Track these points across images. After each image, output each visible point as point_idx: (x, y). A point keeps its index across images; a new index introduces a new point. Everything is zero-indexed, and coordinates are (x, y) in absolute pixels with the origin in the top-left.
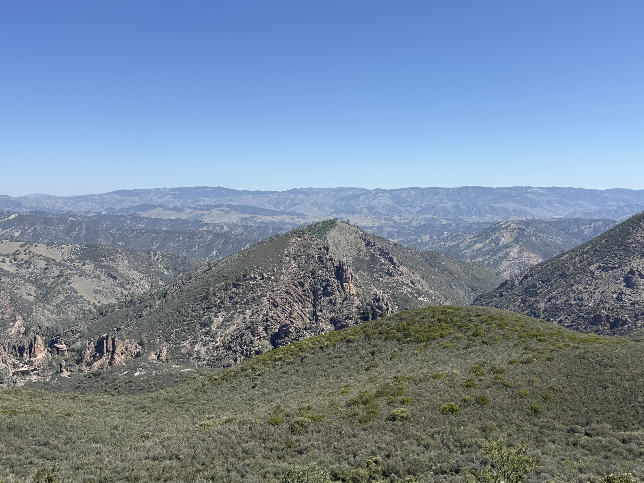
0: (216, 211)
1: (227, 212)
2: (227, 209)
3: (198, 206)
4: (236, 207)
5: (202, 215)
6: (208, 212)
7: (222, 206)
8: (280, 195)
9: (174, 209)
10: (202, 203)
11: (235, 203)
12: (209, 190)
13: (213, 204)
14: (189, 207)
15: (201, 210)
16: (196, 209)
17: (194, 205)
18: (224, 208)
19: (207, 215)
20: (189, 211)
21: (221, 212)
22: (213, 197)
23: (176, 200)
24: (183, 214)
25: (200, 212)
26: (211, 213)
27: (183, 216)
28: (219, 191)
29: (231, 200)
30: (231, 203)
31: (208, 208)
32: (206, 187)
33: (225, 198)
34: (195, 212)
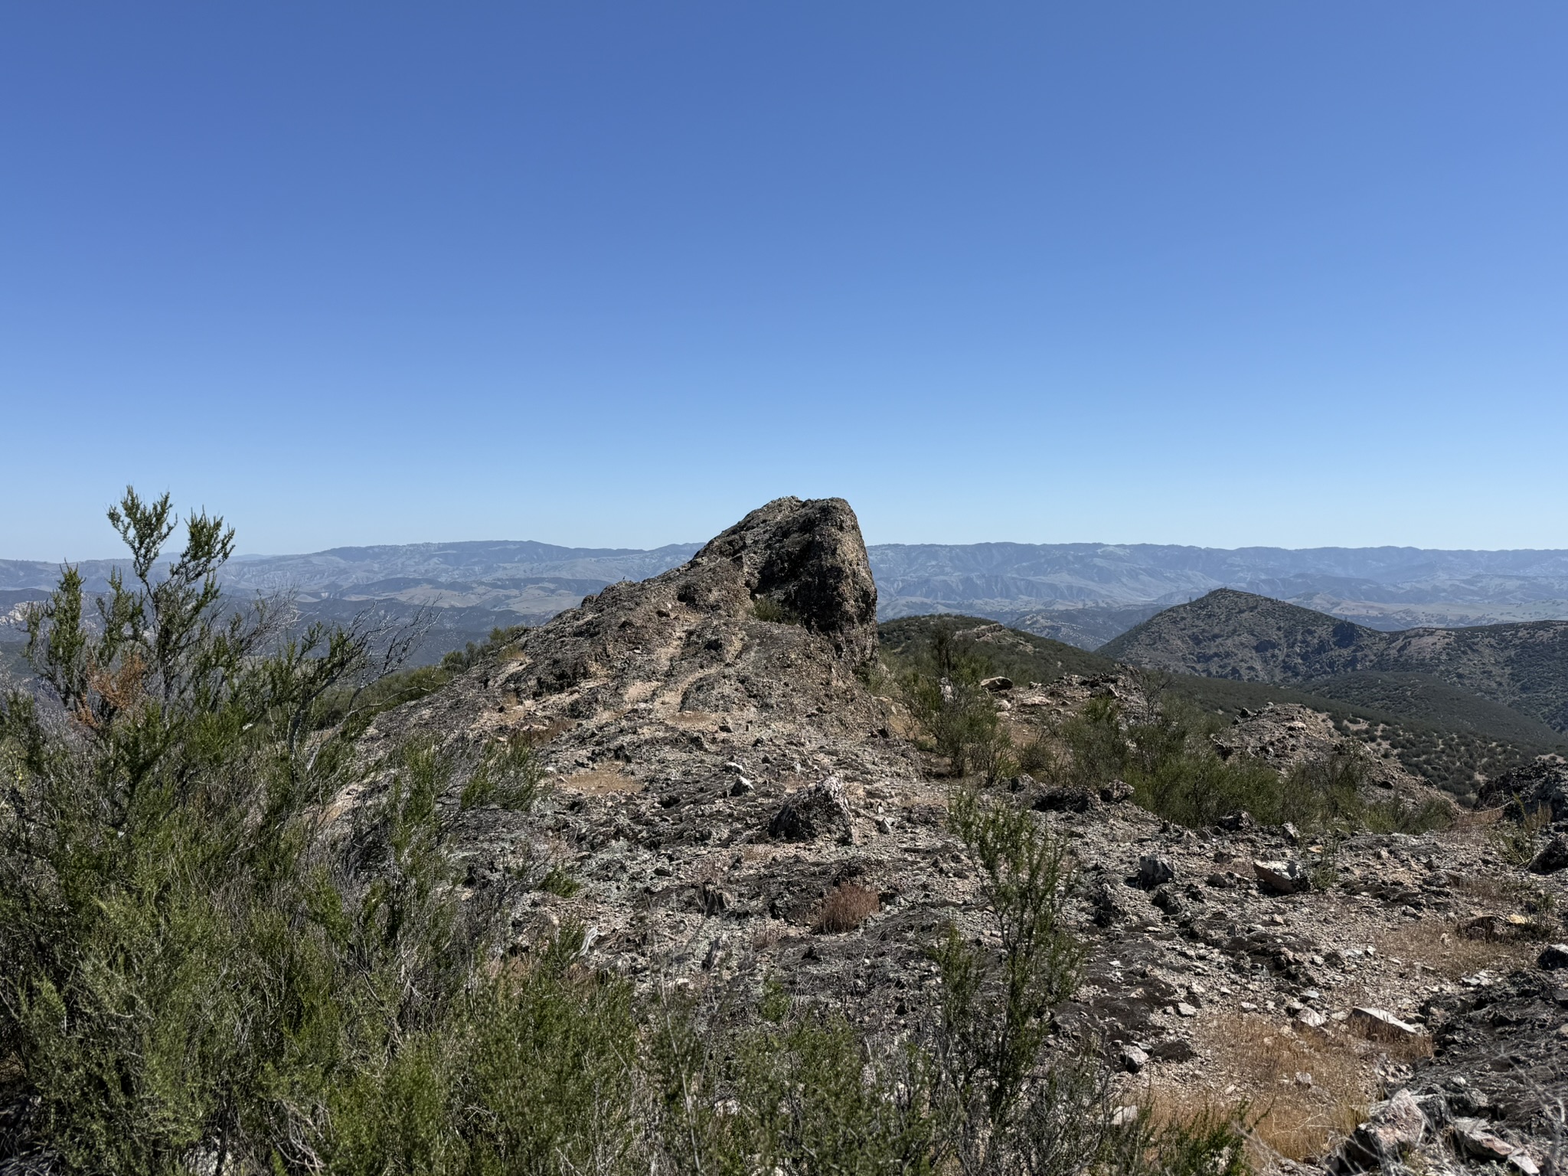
0: (532, 591)
1: (553, 591)
2: (552, 586)
3: (499, 580)
4: (568, 581)
5: (508, 597)
6: (515, 592)
7: (542, 580)
8: (647, 557)
9: (452, 586)
10: (500, 574)
11: (565, 575)
12: (512, 547)
13: (521, 575)
14: (482, 583)
15: (503, 587)
16: (494, 586)
17: (487, 579)
18: (546, 585)
19: (515, 597)
20: (481, 589)
21: (542, 593)
22: (520, 561)
23: (451, 568)
24: (473, 596)
25: (502, 592)
26: (524, 595)
27: (472, 600)
28: (530, 550)
29: (555, 568)
30: (557, 574)
31: (516, 583)
32: (506, 542)
33: (544, 565)
34: (494, 593)
